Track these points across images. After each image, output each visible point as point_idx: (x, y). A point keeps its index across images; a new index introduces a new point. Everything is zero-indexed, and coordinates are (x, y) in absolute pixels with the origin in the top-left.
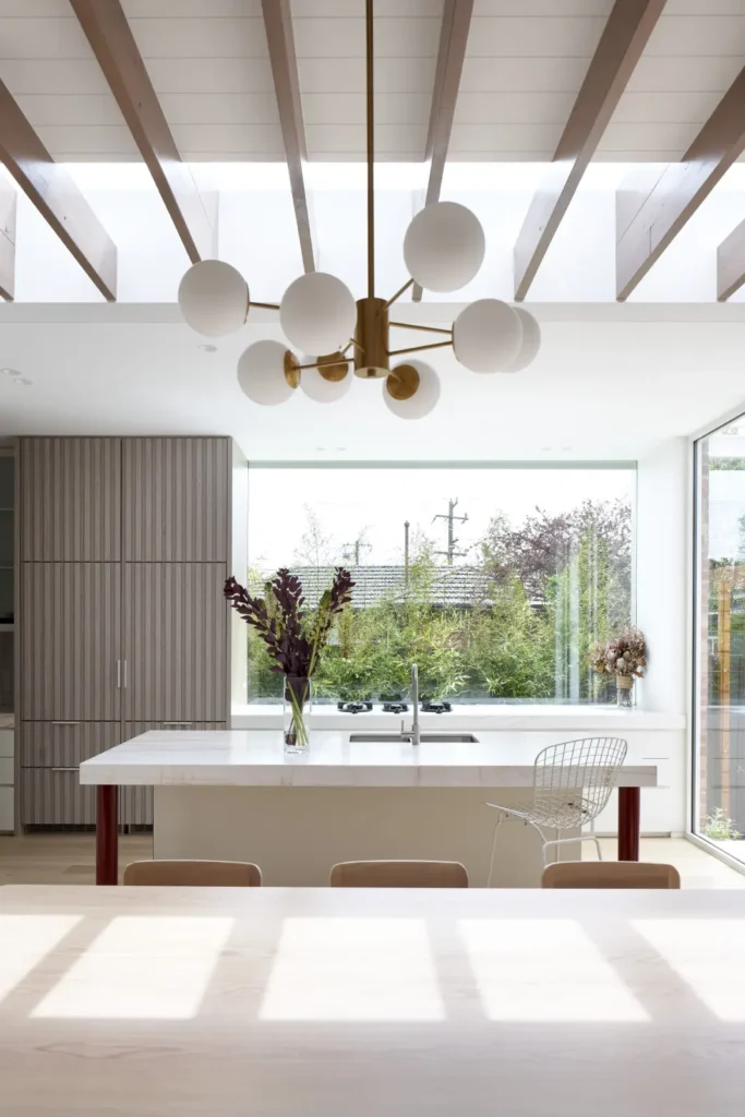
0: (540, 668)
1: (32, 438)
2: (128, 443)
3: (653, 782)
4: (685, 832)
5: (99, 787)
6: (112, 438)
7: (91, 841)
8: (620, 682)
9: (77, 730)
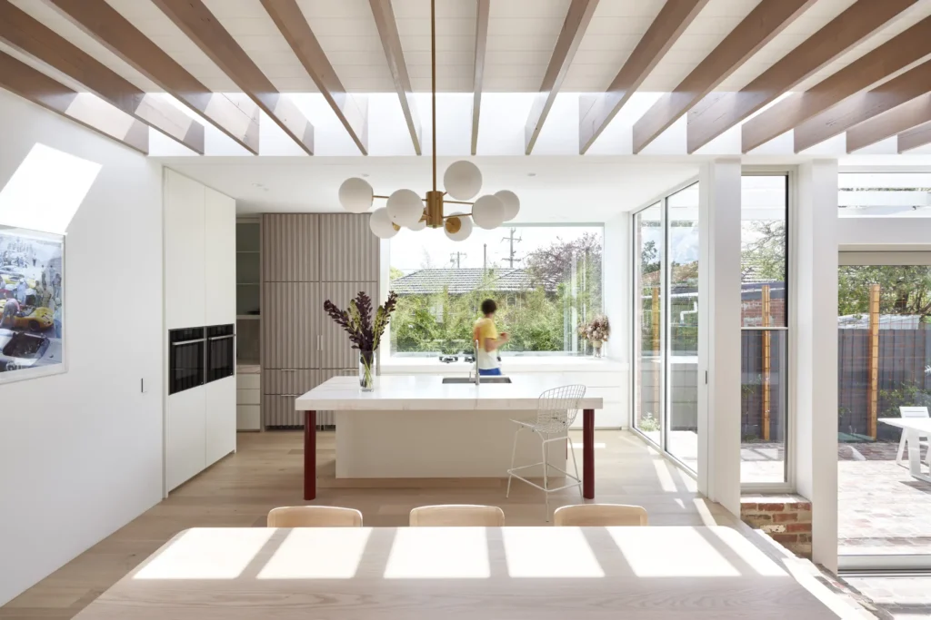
0: (553, 335)
1: (270, 214)
2: (323, 218)
3: (601, 407)
4: (629, 427)
5: (306, 412)
6: (314, 214)
7: (302, 434)
8: (595, 344)
9: (295, 374)
